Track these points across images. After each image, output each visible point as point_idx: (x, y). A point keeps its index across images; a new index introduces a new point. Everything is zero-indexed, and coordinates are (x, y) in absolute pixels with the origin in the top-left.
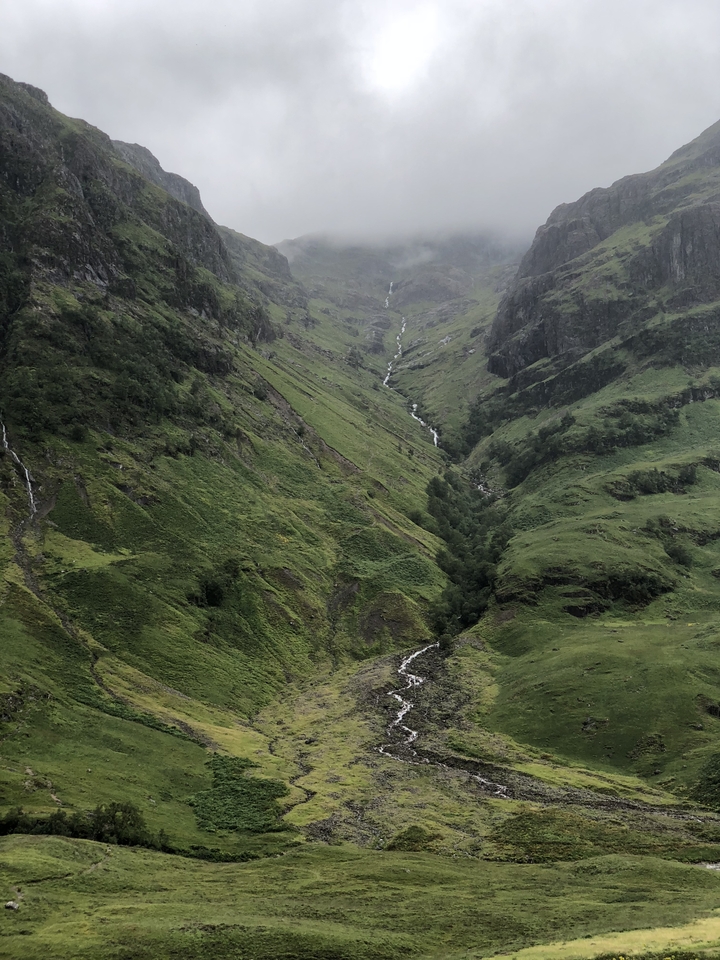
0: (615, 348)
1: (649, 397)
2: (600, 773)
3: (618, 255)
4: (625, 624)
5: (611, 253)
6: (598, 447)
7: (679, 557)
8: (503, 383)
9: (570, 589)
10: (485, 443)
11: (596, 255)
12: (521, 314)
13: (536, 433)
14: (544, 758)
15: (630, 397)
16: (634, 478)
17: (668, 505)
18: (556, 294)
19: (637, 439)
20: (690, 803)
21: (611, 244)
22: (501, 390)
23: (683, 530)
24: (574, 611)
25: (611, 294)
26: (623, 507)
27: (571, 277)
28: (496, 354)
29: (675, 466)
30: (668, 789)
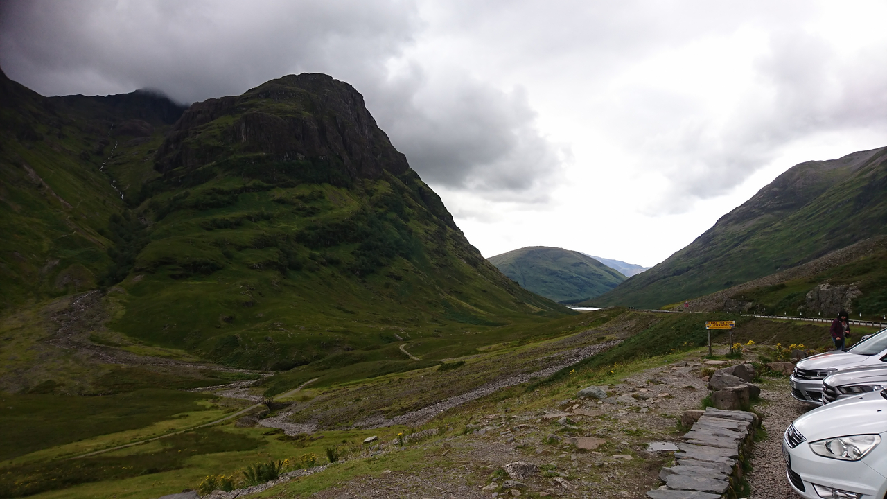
0: (213, 166)
1: (225, 187)
2: (167, 349)
3: (218, 127)
4: (198, 283)
5: (216, 126)
6: (200, 207)
7: (228, 256)
8: (160, 175)
9: (172, 267)
10: (148, 201)
11: (208, 125)
12: (172, 146)
13: (172, 199)
14: (140, 343)
15: (217, 187)
16: (214, 221)
17: (227, 234)
18: (188, 140)
19: (218, 206)
20: (206, 360)
21: (215, 122)
22: (159, 178)
23: (231, 244)
24: (174, 277)
25: (213, 143)
26: (207, 233)
27: (197, 133)
28: (158, 162)
29: (233, 218)
30: (198, 355)
